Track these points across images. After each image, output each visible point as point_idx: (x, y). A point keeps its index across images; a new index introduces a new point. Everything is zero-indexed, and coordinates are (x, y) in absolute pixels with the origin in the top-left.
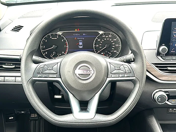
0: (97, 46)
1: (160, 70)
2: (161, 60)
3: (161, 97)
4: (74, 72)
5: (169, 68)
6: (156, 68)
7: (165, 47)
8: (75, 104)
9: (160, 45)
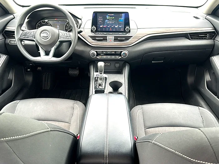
0: (67, 28)
1: (92, 39)
2: (93, 34)
3: (93, 54)
4: (40, 35)
5: (97, 39)
6: (91, 38)
7: (94, 27)
8: (42, 52)
9: (92, 26)
